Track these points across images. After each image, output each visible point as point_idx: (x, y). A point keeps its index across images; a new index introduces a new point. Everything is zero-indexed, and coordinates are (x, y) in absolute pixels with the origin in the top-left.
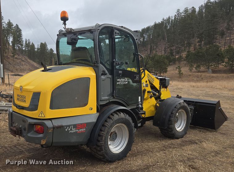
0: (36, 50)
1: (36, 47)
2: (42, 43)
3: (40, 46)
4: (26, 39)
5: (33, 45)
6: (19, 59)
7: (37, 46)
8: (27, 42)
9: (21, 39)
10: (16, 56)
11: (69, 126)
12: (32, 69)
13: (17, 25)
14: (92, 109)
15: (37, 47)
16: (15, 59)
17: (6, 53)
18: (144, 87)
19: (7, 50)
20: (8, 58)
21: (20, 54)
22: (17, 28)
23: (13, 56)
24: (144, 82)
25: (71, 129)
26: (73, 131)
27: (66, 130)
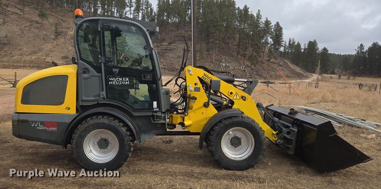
0: (302, 50)
1: (302, 47)
2: (310, 42)
3: (308, 46)
4: (290, 39)
5: (299, 45)
6: (275, 63)
7: (304, 45)
8: (292, 42)
9: (281, 39)
10: (272, 60)
11: (36, 122)
12: (291, 76)
13: (277, 22)
14: (69, 109)
15: (304, 48)
16: (271, 64)
17: (260, 57)
18: (191, 91)
19: (262, 54)
20: (263, 63)
21: (279, 57)
22: (278, 26)
23: (269, 60)
24: (190, 85)
25: (38, 126)
26: (41, 128)
27: (32, 126)
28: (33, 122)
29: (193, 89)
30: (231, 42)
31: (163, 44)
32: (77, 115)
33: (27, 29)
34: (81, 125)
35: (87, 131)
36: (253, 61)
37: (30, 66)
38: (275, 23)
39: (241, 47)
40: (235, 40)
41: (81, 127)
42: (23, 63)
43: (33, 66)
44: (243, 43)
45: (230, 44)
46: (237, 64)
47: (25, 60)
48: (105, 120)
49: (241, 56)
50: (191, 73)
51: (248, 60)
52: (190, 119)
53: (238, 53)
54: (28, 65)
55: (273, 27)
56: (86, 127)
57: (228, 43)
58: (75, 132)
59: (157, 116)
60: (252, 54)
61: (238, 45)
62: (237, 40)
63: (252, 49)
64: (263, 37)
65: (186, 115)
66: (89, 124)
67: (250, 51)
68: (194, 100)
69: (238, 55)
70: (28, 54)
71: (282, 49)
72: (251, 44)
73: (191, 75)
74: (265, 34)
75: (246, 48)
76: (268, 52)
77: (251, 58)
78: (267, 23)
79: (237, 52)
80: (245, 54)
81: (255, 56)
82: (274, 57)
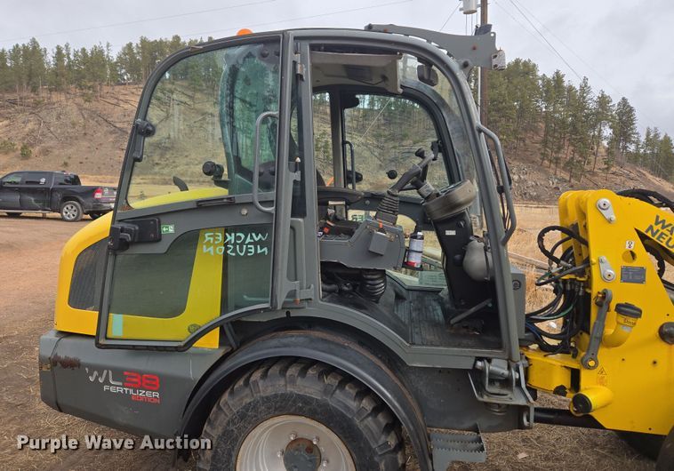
4: (649, 129)
5: (667, 140)
6: (621, 175)
8: (652, 135)
9: (632, 129)
10: (613, 169)
11: (100, 369)
13: (623, 99)
16: (611, 176)
17: (589, 163)
18: (605, 279)
19: (592, 158)
20: (594, 174)
21: (626, 164)
22: (624, 106)
23: (607, 169)
24: (604, 258)
25: (107, 382)
26: (116, 388)
27: (92, 379)
28: (93, 368)
29: (614, 272)
30: (529, 137)
31: (404, 143)
32: (221, 353)
33: (198, 124)
34: (232, 393)
35: (249, 418)
36: (573, 170)
37: (198, 181)
38: (620, 100)
39: (550, 145)
40: (537, 134)
41: (230, 402)
42: (190, 177)
43: (204, 182)
44: (554, 137)
45: (527, 142)
46: (542, 176)
47: (192, 173)
48: (309, 387)
49: (551, 161)
50: (610, 214)
51: (564, 168)
52: (602, 382)
53: (544, 156)
54: (196, 179)
55: (616, 108)
56: (247, 407)
57: (523, 140)
58: (212, 416)
59: (491, 373)
60: (572, 158)
61: (545, 143)
62: (542, 134)
63: (571, 148)
64: (593, 127)
65: (589, 368)
66: (257, 396)
67: (567, 153)
68: (631, 320)
69: (543, 159)
70: (196, 162)
71: (632, 148)
72: (569, 140)
73: (610, 221)
74: (598, 121)
75: (560, 148)
76: (604, 154)
77: (569, 165)
78: (604, 101)
79: (542, 154)
80: (557, 159)
81: (579, 162)
82: (619, 164)
